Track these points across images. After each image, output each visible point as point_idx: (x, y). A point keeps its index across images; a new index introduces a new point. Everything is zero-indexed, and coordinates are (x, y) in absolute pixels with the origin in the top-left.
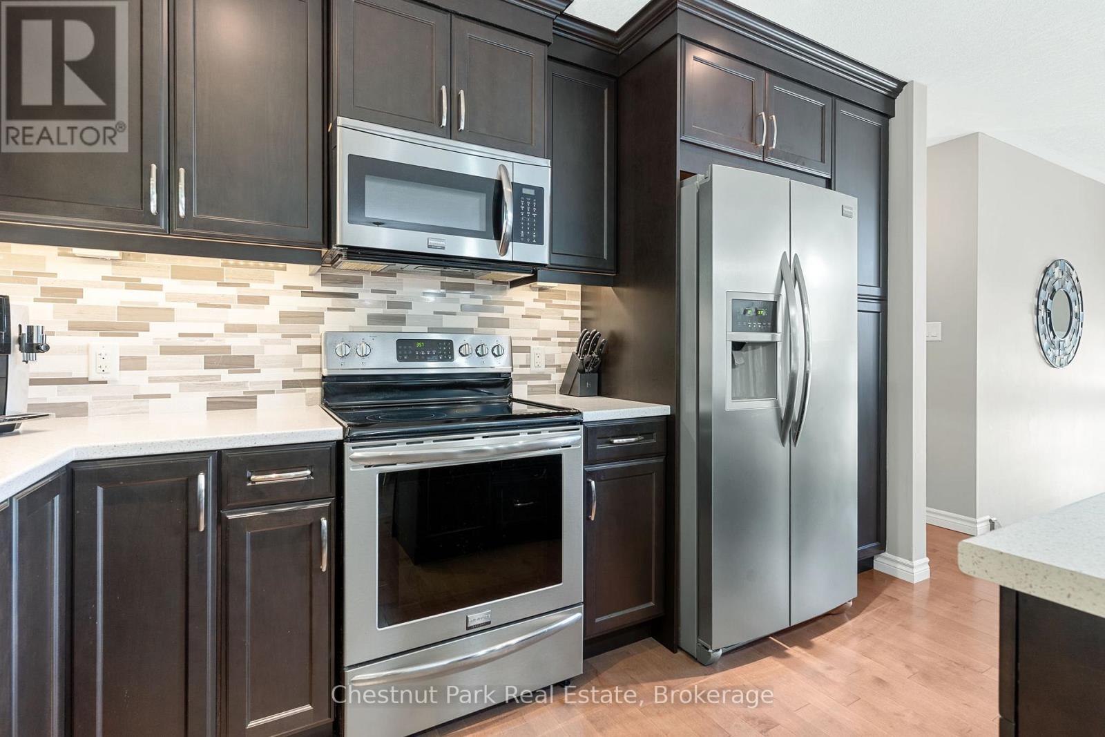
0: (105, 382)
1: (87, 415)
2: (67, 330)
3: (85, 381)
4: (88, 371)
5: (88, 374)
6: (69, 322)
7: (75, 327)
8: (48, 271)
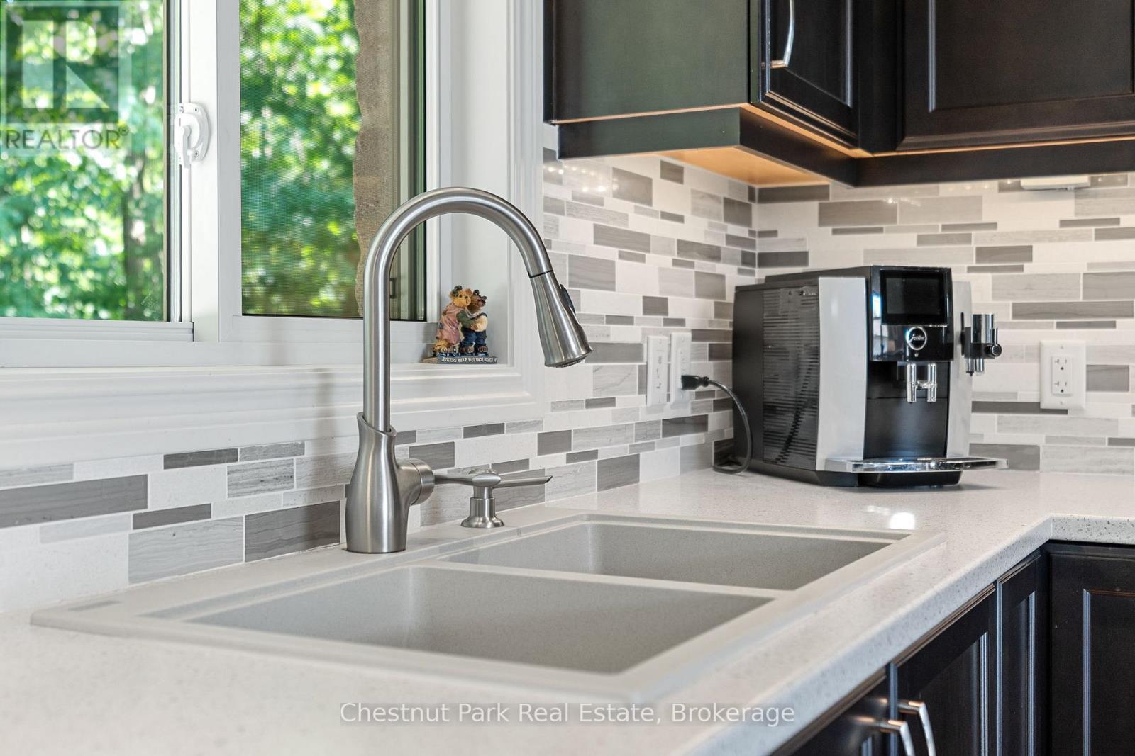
0: (1064, 412)
1: (1037, 468)
2: (1010, 319)
3: (1035, 408)
4: (1040, 390)
5: (1040, 395)
6: (1014, 305)
7: (1023, 312)
8: (985, 220)
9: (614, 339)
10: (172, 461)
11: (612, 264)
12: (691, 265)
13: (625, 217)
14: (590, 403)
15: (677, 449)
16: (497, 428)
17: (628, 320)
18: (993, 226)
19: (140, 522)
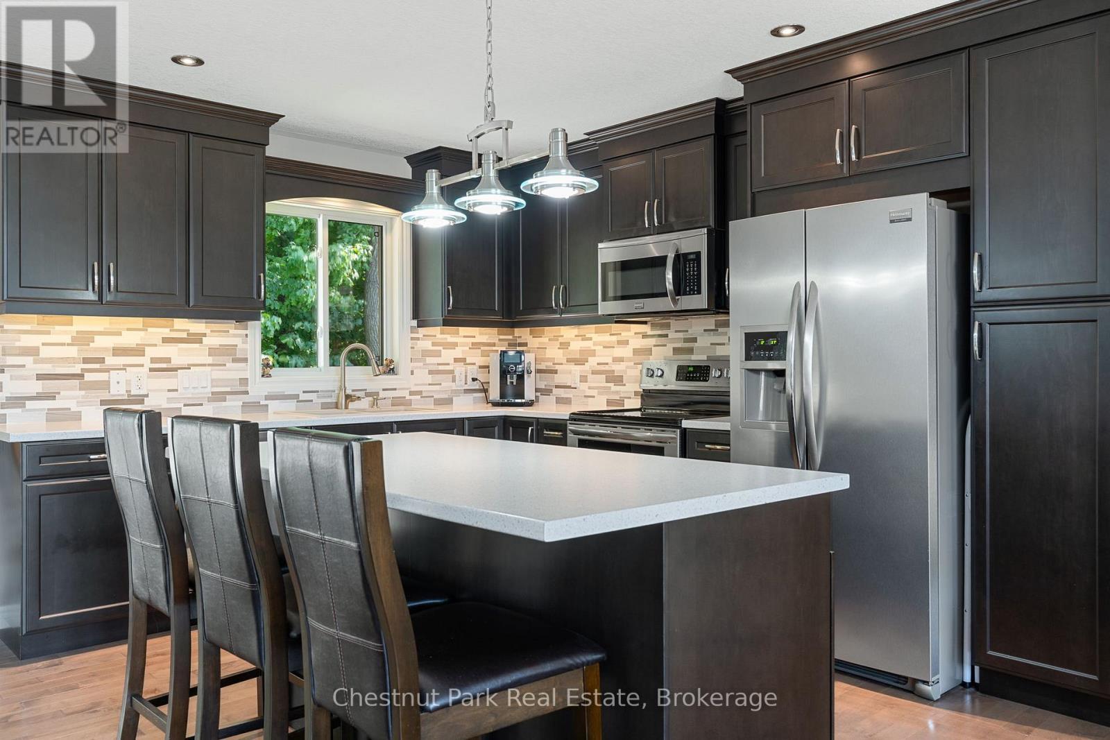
0: (576, 388)
2: (563, 363)
6: (564, 360)
7: (566, 361)
8: (561, 334)
9: (440, 369)
10: (304, 392)
11: (440, 351)
12: (480, 348)
13: (446, 339)
14: (430, 384)
15: (472, 397)
16: (395, 389)
17: (448, 364)
18: (562, 336)
19: (297, 402)
